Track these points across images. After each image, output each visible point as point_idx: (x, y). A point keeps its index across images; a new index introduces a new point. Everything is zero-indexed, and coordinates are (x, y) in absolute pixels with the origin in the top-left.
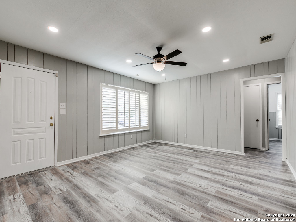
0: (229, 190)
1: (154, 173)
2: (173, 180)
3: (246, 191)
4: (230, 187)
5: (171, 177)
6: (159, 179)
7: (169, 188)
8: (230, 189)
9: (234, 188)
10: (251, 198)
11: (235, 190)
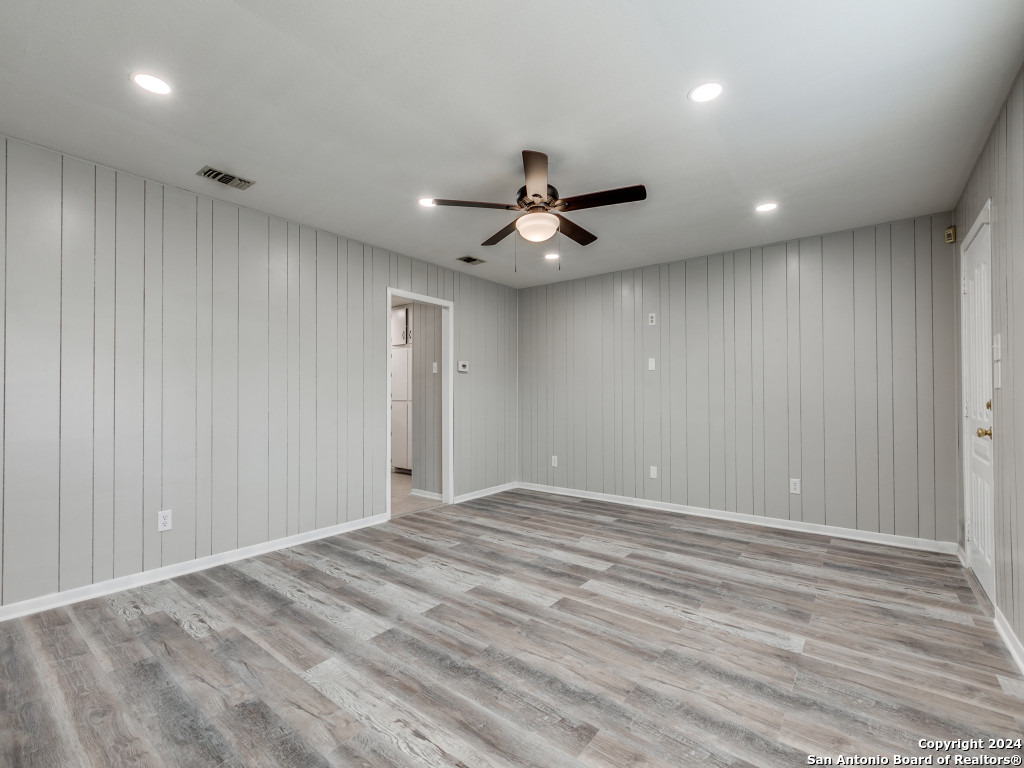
1: (560, 596)
2: (500, 576)
5: (505, 585)
6: (540, 578)
7: (516, 562)
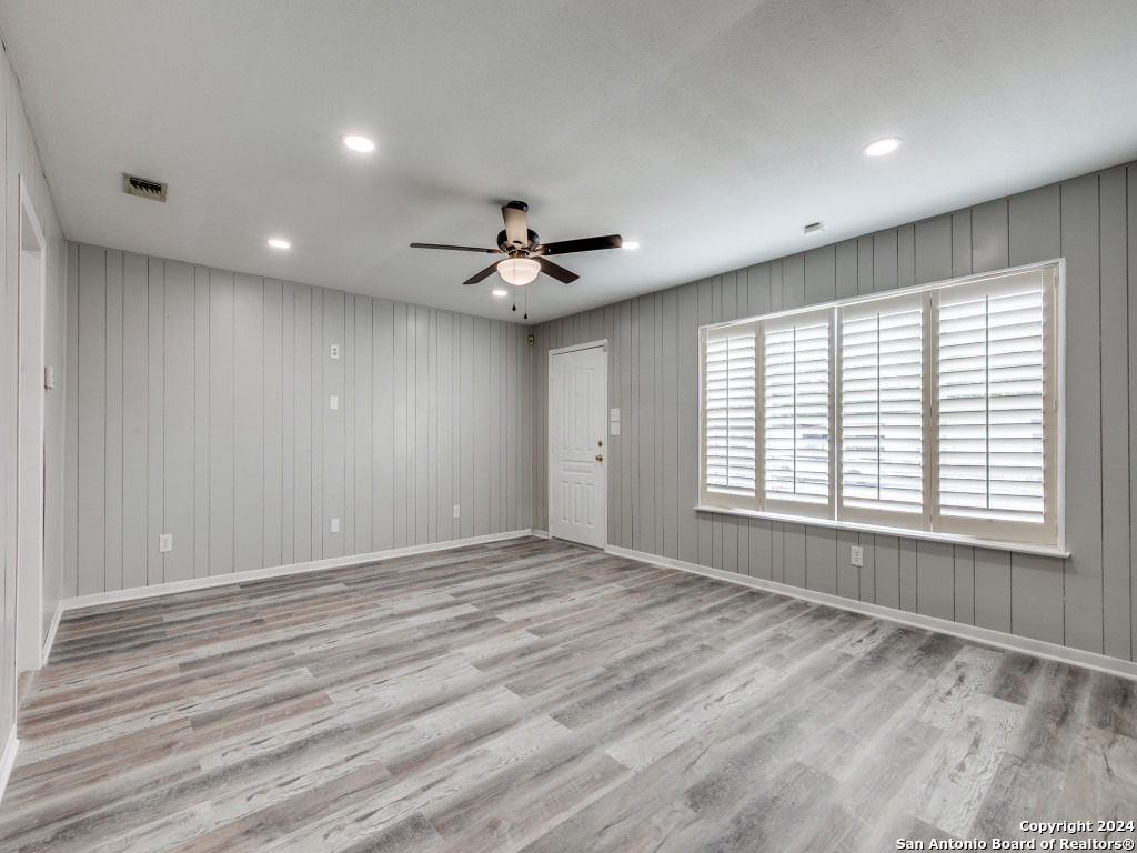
0: (305, 728)
3: (254, 763)
4: (313, 740)
8: (307, 733)
9: (298, 749)
10: (224, 755)
11: (288, 742)
